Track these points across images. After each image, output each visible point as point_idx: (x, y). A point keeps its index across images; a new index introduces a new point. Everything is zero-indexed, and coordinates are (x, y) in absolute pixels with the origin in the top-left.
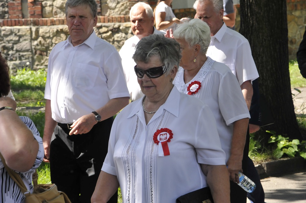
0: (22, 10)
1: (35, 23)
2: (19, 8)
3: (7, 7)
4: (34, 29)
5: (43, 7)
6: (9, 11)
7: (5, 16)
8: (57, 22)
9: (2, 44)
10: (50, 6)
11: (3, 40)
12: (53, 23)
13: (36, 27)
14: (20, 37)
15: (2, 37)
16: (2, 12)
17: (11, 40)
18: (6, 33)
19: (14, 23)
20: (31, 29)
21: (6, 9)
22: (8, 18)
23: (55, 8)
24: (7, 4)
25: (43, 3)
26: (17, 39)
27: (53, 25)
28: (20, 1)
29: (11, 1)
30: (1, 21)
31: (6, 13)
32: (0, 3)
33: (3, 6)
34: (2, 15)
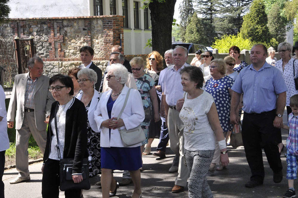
0: (55, 54)
1: (61, 60)
2: (54, 53)
3: (49, 52)
4: (60, 63)
5: (65, 53)
7: (47, 57)
8: (71, 60)
10: (68, 52)
11: (46, 68)
12: (69, 60)
13: (61, 62)
14: (54, 66)
15: (46, 66)
17: (50, 68)
18: (48, 65)
19: (51, 60)
20: (59, 62)
21: (48, 54)
22: (49, 58)
23: (70, 53)
24: (48, 51)
25: (65, 51)
26: (53, 67)
27: (69, 61)
28: (54, 50)
29: (51, 50)
30: (46, 59)
31: (48, 55)
32: (45, 51)
33: (47, 52)
34: (46, 56)
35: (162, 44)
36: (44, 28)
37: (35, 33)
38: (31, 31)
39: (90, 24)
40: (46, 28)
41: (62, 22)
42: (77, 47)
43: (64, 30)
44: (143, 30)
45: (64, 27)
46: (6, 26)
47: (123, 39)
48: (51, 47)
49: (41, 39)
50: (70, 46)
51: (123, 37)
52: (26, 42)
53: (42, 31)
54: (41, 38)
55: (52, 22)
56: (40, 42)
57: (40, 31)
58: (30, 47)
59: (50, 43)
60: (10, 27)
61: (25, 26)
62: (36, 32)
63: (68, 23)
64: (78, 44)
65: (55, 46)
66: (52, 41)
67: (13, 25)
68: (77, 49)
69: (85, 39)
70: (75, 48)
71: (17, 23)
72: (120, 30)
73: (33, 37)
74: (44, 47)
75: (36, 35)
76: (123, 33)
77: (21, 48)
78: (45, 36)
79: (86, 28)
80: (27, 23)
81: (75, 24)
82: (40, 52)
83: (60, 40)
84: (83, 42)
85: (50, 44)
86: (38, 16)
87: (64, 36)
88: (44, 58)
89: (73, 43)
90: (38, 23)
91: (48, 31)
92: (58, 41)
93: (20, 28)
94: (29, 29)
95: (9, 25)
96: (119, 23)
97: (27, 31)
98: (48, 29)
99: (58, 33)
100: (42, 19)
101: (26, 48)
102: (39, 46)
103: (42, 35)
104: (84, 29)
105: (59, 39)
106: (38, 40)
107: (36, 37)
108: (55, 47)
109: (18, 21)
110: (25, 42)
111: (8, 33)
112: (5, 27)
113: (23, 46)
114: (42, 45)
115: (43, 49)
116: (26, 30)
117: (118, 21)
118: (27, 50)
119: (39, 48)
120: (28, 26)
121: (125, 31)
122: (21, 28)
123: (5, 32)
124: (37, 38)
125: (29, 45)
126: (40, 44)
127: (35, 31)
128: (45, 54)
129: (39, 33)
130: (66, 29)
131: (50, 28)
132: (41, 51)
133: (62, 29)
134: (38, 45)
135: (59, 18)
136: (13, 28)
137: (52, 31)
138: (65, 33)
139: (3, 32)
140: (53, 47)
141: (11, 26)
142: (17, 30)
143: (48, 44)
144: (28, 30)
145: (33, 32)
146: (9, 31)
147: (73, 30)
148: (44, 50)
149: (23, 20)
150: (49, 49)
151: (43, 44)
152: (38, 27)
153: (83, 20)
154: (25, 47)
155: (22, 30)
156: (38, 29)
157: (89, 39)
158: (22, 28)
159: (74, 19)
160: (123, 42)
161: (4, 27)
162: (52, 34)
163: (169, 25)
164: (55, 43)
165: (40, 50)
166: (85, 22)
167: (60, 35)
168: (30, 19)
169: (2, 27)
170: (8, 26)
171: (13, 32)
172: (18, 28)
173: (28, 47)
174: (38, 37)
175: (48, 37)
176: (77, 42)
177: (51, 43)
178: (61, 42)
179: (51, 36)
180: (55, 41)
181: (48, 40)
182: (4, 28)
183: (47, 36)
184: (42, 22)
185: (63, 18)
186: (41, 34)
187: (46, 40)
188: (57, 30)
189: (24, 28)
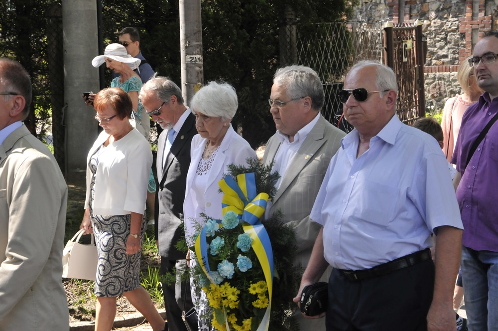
3: (458, 53)
6: (459, 58)
7: (454, 62)
9: (449, 88)
11: (451, 85)
15: (451, 82)
16: (453, 58)
18: (454, 79)
21: (457, 56)
22: (457, 64)
24: (457, 51)
28: (470, 48)
29: (462, 48)
30: (451, 66)
31: (456, 59)
32: (451, 51)
33: (454, 53)
34: (452, 62)
36: (453, 2)
37: (433, 14)
38: (426, 10)
40: (457, 2)
43: (495, 4)
46: (378, 2)
48: (465, 42)
49: (443, 26)
52: (406, 33)
53: (447, 9)
54: (445, 23)
56: (442, 32)
57: (443, 10)
58: (414, 42)
59: (461, 34)
60: (386, 4)
62: (436, 11)
65: (472, 38)
66: (467, 29)
73: (429, 23)
74: (450, 42)
75: (434, 19)
77: (395, 46)
78: (452, 19)
82: (441, 53)
83: (484, 27)
85: (463, 36)
87: (494, 17)
88: (448, 66)
91: (459, 9)
92: (480, 28)
93: (404, 5)
94: (422, 6)
95: (383, 1)
97: (418, 10)
98: (461, 4)
99: (480, 11)
101: (406, 46)
102: (440, 41)
103: (446, 18)
105: (483, 25)
106: (437, 28)
107: (435, 23)
108: (472, 42)
110: (404, 33)
111: (380, 17)
112: (375, 5)
113: (400, 41)
114: (445, 39)
115: (446, 47)
116: (415, 8)
118: (406, 48)
119: (438, 45)
122: (406, 4)
123: (374, 15)
124: (437, 25)
125: (413, 39)
126: (441, 36)
127: (432, 11)
128: (451, 56)
129: (441, 14)
130: (497, 2)
131: (464, 1)
132: (443, 50)
133: (490, 3)
134: (438, 39)
136: (391, 6)
137: (468, 9)
139: (371, 14)
140: (468, 43)
141: (387, 2)
142: (397, 10)
143: (458, 36)
144: (419, 8)
145: (429, 13)
146: (383, 12)
148: (449, 49)
150: (458, 46)
151: (447, 35)
152: (439, 1)
154: (404, 44)
155: (407, 9)
156: (440, 5)
158: (408, 6)
161: (373, 5)
162: (469, 15)
164: (472, 33)
165: (441, 48)
167: (485, 15)
169: (371, 5)
170: (380, 3)
171: (389, 13)
172: (400, 5)
173: (410, 44)
174: (439, 22)
175: (460, 22)
177: (465, 33)
178: (485, 30)
179: (464, 19)
180: (473, 30)
181: (457, 29)
182: (373, 7)
183: (456, 19)
186: (446, 16)
187: (453, 28)
188: (480, 6)
189: (412, 5)
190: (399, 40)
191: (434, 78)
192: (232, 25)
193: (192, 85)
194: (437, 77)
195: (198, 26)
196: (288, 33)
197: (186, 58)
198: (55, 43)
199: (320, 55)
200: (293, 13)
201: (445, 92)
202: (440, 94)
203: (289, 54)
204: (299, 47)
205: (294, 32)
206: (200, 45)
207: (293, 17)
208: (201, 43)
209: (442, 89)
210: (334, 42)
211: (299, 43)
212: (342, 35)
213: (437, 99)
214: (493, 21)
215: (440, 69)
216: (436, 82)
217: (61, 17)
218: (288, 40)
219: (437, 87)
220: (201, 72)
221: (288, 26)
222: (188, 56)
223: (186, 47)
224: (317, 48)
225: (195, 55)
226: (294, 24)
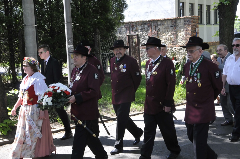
35: (227, 34)
36: (145, 27)
37: (140, 31)
39: (175, 23)
40: (147, 27)
41: (157, 23)
42: (166, 38)
43: (158, 27)
44: (213, 25)
45: (158, 25)
47: (198, 32)
50: (162, 38)
51: (198, 31)
53: (144, 29)
55: (150, 23)
57: (142, 29)
61: (133, 26)
63: (161, 23)
64: (167, 36)
66: (150, 35)
67: (126, 26)
68: (166, 40)
69: (172, 33)
70: (165, 39)
71: (129, 25)
72: (196, 26)
73: (139, 33)
74: (145, 39)
75: (140, 32)
76: (198, 28)
77: (131, 41)
78: (146, 32)
79: (173, 25)
80: (135, 24)
81: (165, 23)
83: (155, 34)
84: (171, 35)
86: (142, 19)
89: (164, 36)
90: (141, 24)
91: (148, 29)
93: (130, 28)
94: (136, 28)
95: (124, 26)
96: (196, 21)
99: (154, 29)
100: (144, 21)
101: (134, 41)
103: (144, 32)
104: (171, 26)
106: (141, 35)
107: (140, 33)
109: (129, 24)
110: (133, 37)
114: (144, 38)
115: (144, 41)
117: (195, 20)
119: (142, 40)
120: (135, 26)
121: (200, 26)
123: (121, 31)
125: (136, 38)
127: (139, 29)
129: (142, 30)
130: (159, 27)
131: (149, 26)
133: (157, 27)
134: (142, 38)
135: (155, 20)
136: (126, 28)
137: (150, 29)
138: (159, 30)
146: (124, 30)
147: (164, 27)
148: (145, 41)
149: (132, 23)
151: (144, 37)
152: (141, 26)
153: (171, 20)
155: (132, 29)
157: (175, 33)
158: (132, 28)
159: (165, 20)
160: (198, 34)
162: (151, 31)
163: (232, 20)
165: (143, 41)
166: (172, 22)
167: (155, 31)
168: (136, 22)
171: (126, 30)
172: (129, 28)
173: (135, 40)
174: (142, 33)
176: (166, 35)
178: (156, 35)
179: (149, 32)
181: (147, 35)
182: (121, 28)
184: (144, 23)
185: (157, 20)
187: (146, 35)
188: (154, 28)
189: (133, 28)
190: (132, 39)
191: (141, 50)
192: (79, 35)
193: (70, 55)
194: (142, 50)
195: (71, 36)
196: (97, 37)
197: (68, 46)
198: (22, 42)
199: (108, 44)
200: (99, 31)
201: (145, 55)
202: (143, 56)
203: (98, 44)
204: (101, 41)
205: (99, 37)
206: (72, 42)
207: (99, 32)
208: (73, 41)
209: (144, 54)
210: (112, 40)
211: (101, 40)
212: (114, 37)
213: (142, 57)
214: (158, 33)
215: (143, 48)
216: (142, 52)
217: (24, 34)
218: (97, 39)
219: (142, 53)
220: (73, 50)
221: (97, 35)
222: (69, 46)
223: (68, 43)
224: (107, 42)
225: (71, 45)
226: (99, 34)
